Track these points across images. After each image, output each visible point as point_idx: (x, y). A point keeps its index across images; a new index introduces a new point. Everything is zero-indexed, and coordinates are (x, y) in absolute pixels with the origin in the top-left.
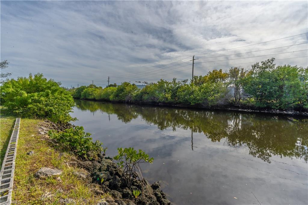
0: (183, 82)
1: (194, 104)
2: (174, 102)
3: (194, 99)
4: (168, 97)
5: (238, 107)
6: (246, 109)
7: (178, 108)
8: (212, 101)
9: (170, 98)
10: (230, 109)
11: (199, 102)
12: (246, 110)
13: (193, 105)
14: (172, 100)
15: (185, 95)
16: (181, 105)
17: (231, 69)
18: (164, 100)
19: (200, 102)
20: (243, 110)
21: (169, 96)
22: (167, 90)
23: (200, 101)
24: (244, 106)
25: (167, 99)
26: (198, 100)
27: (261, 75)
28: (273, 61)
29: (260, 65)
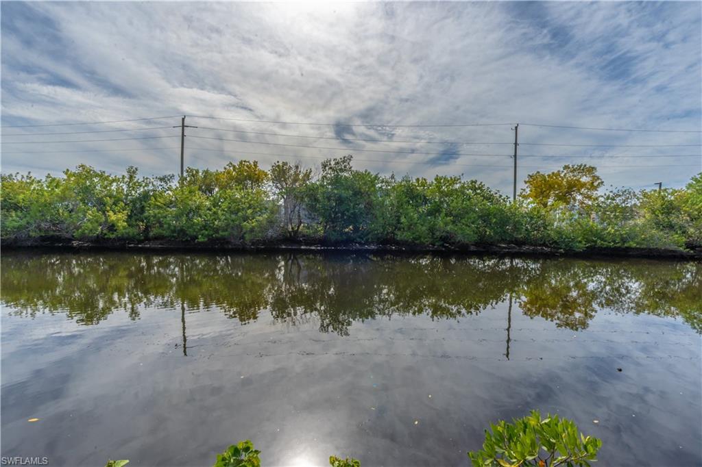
0: (161, 179)
1: (206, 239)
2: (137, 237)
3: (205, 227)
4: (118, 220)
5: (300, 243)
6: (311, 245)
7: (148, 253)
8: (252, 230)
9: (122, 225)
10: (284, 247)
11: (221, 233)
12: (313, 248)
13: (202, 243)
14: (133, 231)
15: (177, 217)
16: (161, 244)
17: (277, 164)
18: (102, 230)
19: (226, 233)
20: (308, 247)
21: (118, 218)
22: (109, 201)
23: (223, 231)
24: (309, 241)
25: (112, 227)
26: (217, 230)
27: (336, 181)
28: (350, 160)
29: (333, 163)
